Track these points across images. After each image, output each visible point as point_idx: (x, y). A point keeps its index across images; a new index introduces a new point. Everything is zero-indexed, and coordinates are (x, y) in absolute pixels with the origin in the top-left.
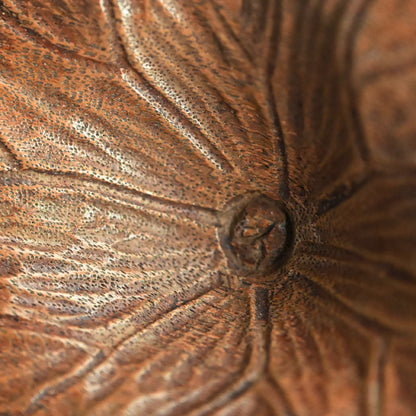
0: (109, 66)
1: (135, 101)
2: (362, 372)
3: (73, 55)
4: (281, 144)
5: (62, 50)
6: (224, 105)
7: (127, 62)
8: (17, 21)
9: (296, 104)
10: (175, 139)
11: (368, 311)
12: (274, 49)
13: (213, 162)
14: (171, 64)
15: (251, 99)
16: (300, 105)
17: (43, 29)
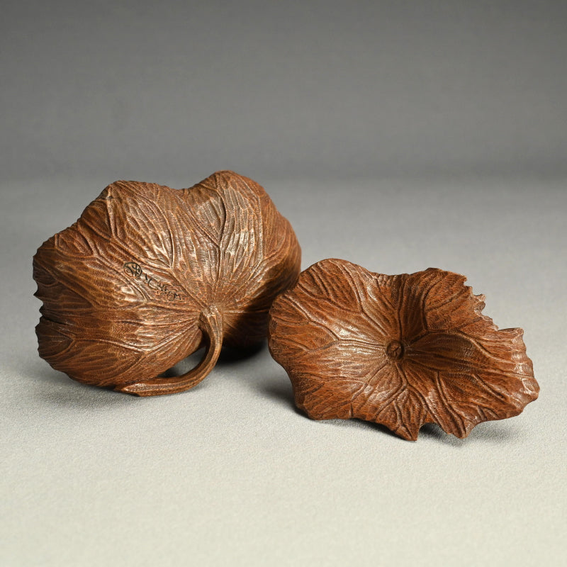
0: (358, 313)
1: (364, 321)
2: (434, 381)
3: (349, 311)
4: (401, 328)
5: (347, 310)
6: (385, 319)
7: (363, 311)
8: (335, 304)
9: (406, 317)
10: (373, 329)
11: (430, 366)
12: (401, 305)
13: (383, 334)
14: (373, 311)
15: (393, 317)
16: (407, 317)
17: (342, 305)
